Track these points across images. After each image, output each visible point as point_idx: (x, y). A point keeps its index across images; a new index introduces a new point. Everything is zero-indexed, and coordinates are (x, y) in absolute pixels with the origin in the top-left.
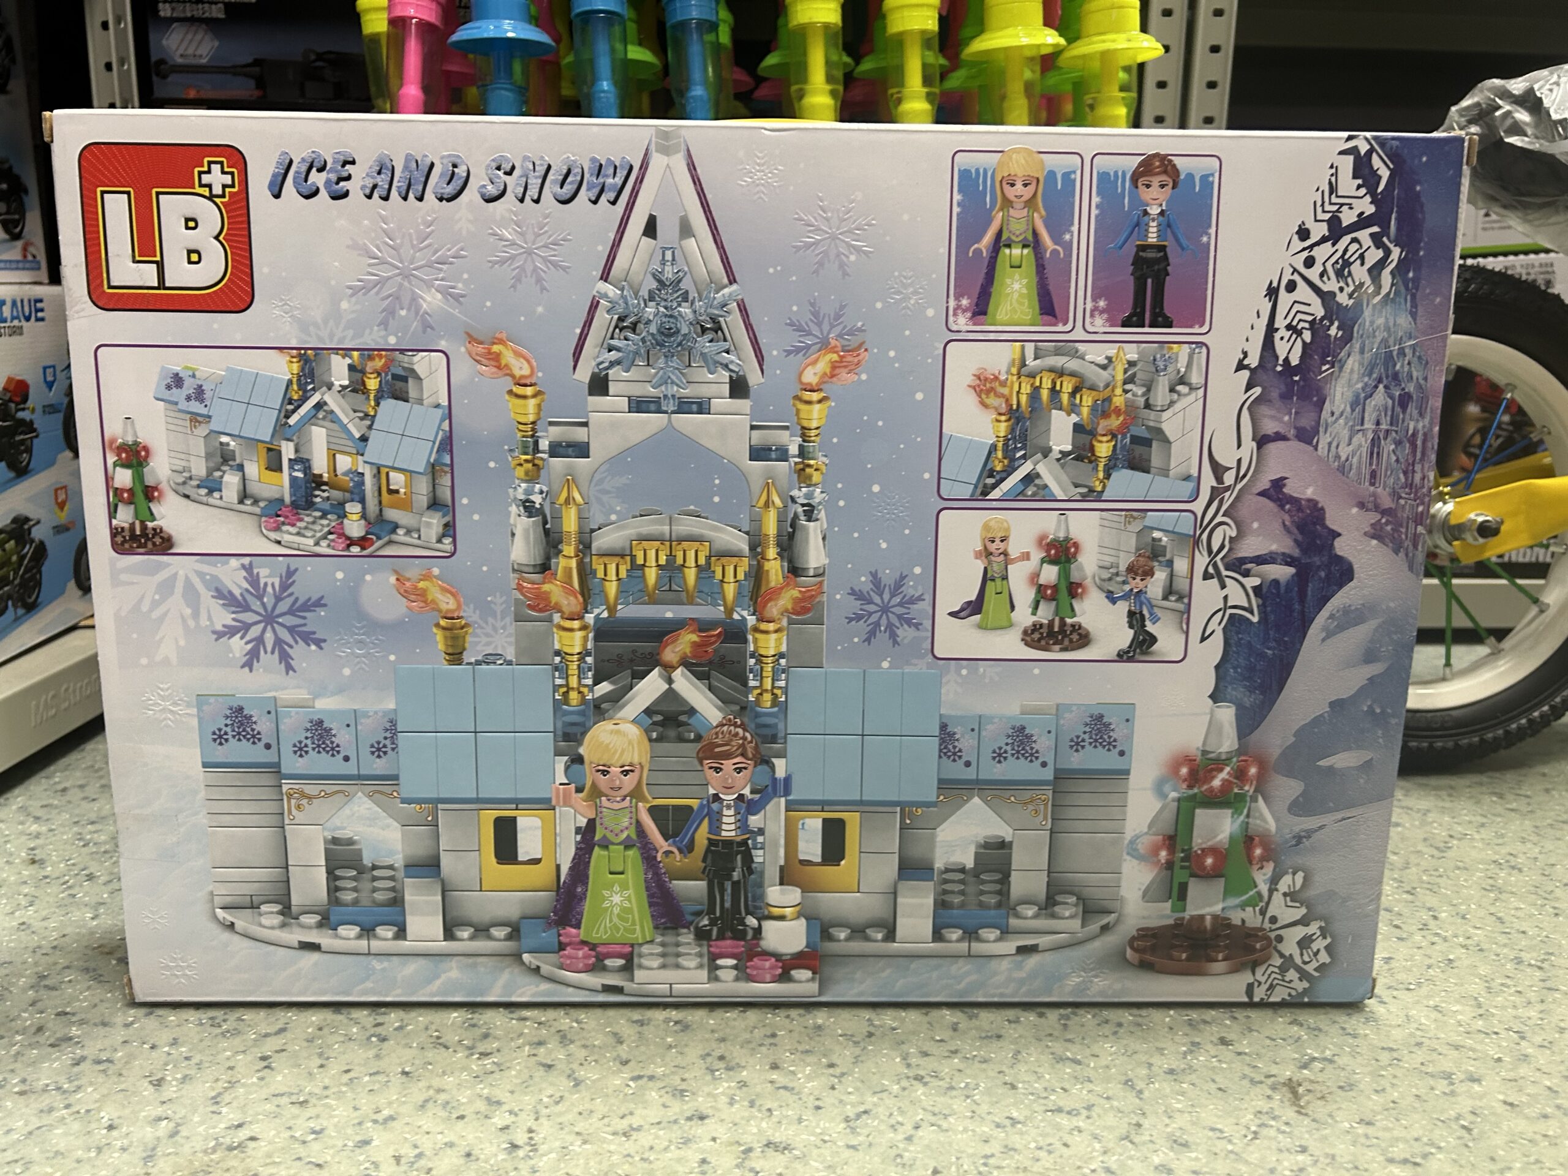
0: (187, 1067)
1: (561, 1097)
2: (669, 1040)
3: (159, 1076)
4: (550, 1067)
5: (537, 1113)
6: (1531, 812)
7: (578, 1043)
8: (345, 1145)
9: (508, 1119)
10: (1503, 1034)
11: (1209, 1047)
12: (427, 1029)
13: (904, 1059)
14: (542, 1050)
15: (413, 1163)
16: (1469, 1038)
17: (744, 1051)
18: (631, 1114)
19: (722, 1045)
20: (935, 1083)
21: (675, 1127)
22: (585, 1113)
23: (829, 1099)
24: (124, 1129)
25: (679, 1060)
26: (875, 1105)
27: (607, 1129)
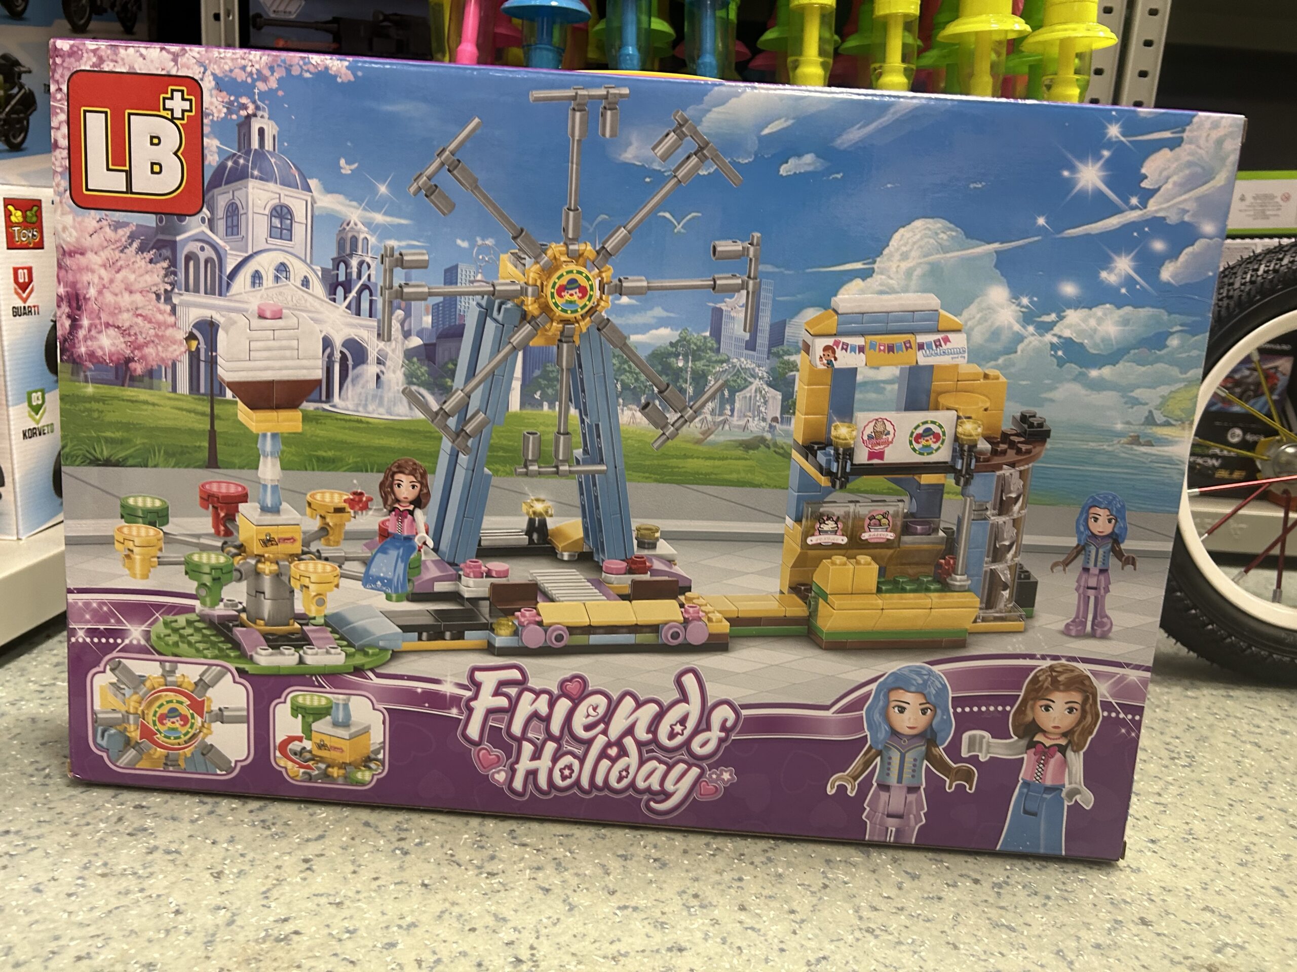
0: (243, 863)
1: (558, 919)
2: (650, 875)
3: (219, 869)
4: (548, 890)
5: (537, 932)
8: (375, 946)
9: (513, 936)
12: (442, 846)
13: (857, 912)
14: (540, 875)
17: (715, 891)
18: (619, 940)
20: (885, 936)
21: (658, 956)
22: (579, 936)
23: (792, 943)
24: (189, 915)
25: (658, 895)
27: (598, 952)
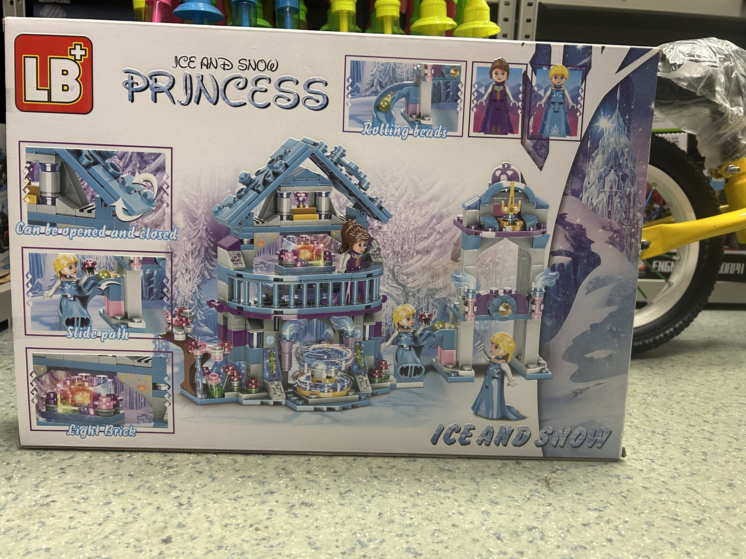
0: (24, 472)
1: (205, 485)
2: (259, 462)
3: (10, 476)
4: (201, 472)
5: (193, 491)
7: (216, 463)
8: (99, 504)
9: (179, 493)
13: (370, 469)
14: (198, 466)
15: (131, 511)
17: (294, 466)
18: (239, 491)
19: (284, 464)
20: (383, 479)
21: (259, 497)
22: (216, 491)
23: (333, 485)
25: (263, 470)
26: (354, 488)
27: (226, 497)
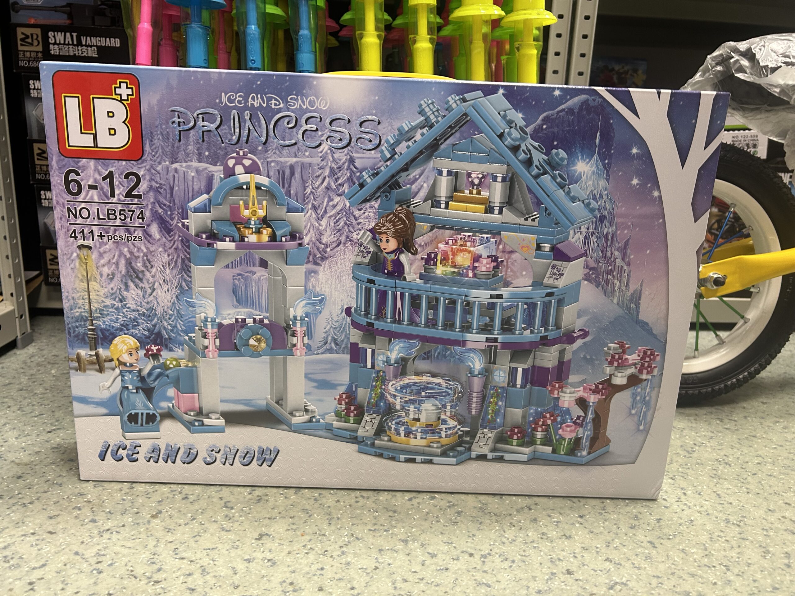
6: (737, 430)
10: (718, 567)
11: (561, 575)
16: (700, 570)
